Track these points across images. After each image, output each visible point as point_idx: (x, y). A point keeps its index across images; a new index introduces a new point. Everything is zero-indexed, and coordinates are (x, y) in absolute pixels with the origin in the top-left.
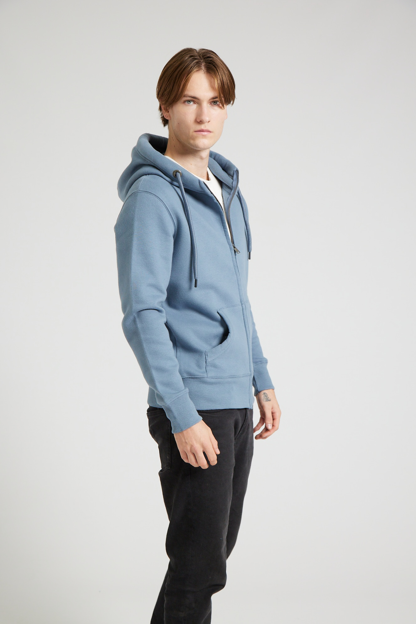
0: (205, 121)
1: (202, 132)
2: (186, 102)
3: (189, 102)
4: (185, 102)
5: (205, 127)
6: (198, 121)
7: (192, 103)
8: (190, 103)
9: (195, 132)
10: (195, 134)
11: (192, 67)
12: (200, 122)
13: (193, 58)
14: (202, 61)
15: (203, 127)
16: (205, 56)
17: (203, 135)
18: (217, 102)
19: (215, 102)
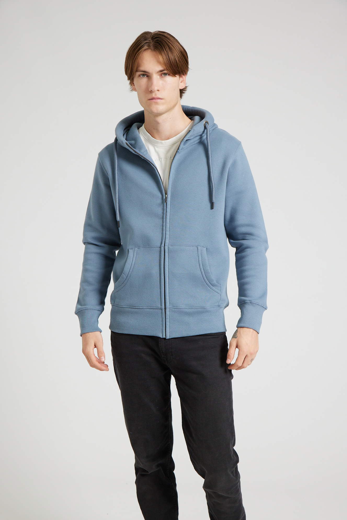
1: (154, 100)
3: (144, 75)
5: (156, 95)
6: (150, 90)
7: (146, 76)
9: (149, 100)
10: (149, 102)
14: (151, 41)
15: (154, 95)
17: (155, 102)
18: (167, 74)
19: (165, 74)
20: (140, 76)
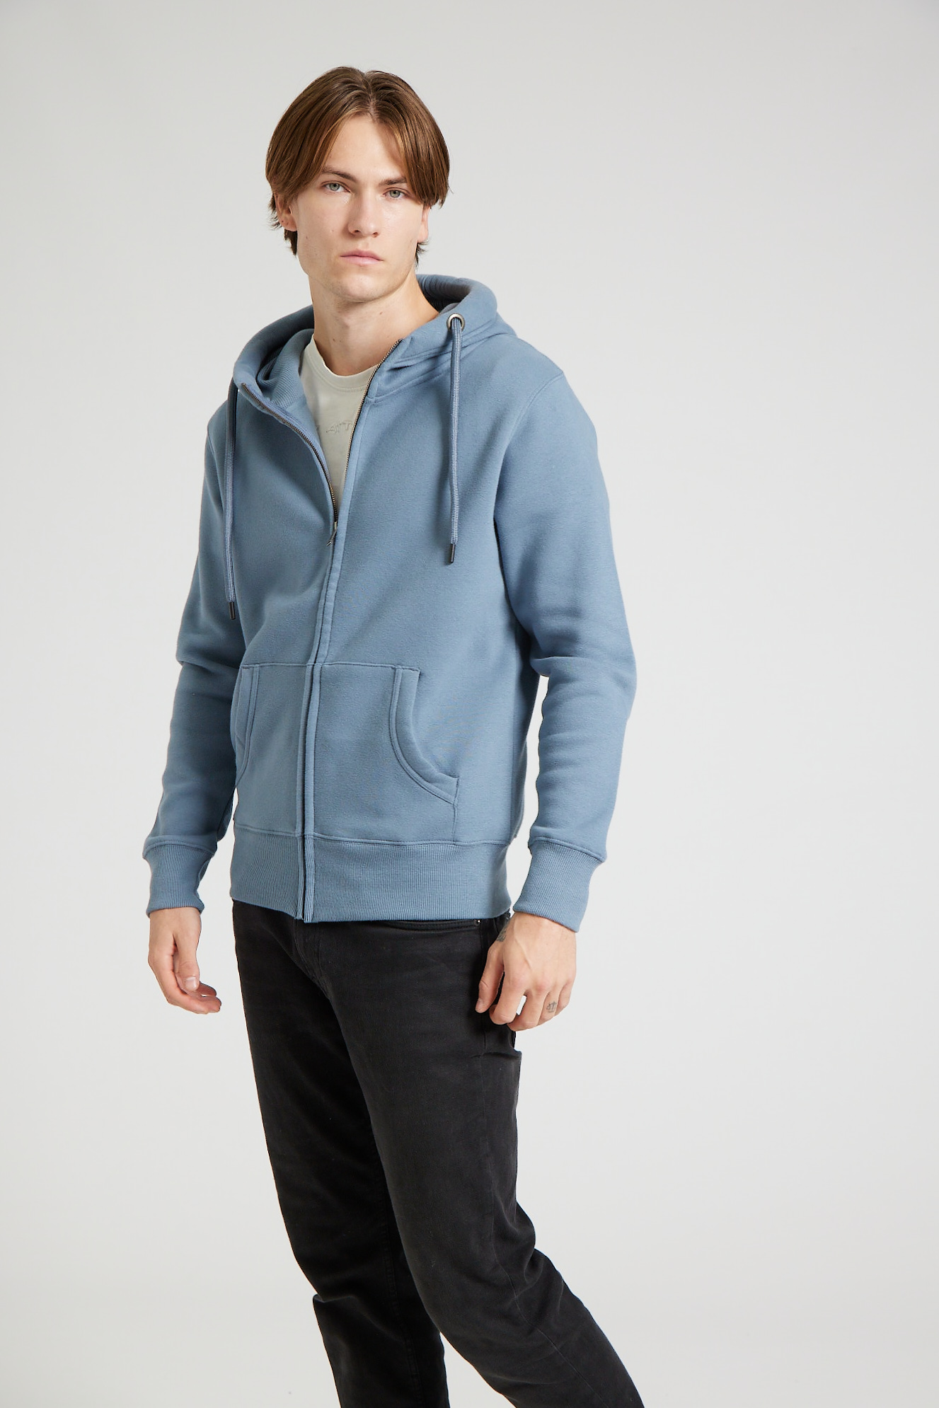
0: (366, 232)
1: (358, 258)
2: (328, 186)
3: (335, 185)
4: (324, 186)
5: (367, 245)
6: (351, 231)
7: (341, 189)
8: (336, 188)
9: (342, 258)
10: (342, 261)
11: (345, 105)
12: (356, 234)
13: (349, 87)
14: (370, 95)
15: (360, 245)
16: (378, 86)
17: (360, 266)
18: (400, 192)
19: (395, 192)
20: (325, 186)
